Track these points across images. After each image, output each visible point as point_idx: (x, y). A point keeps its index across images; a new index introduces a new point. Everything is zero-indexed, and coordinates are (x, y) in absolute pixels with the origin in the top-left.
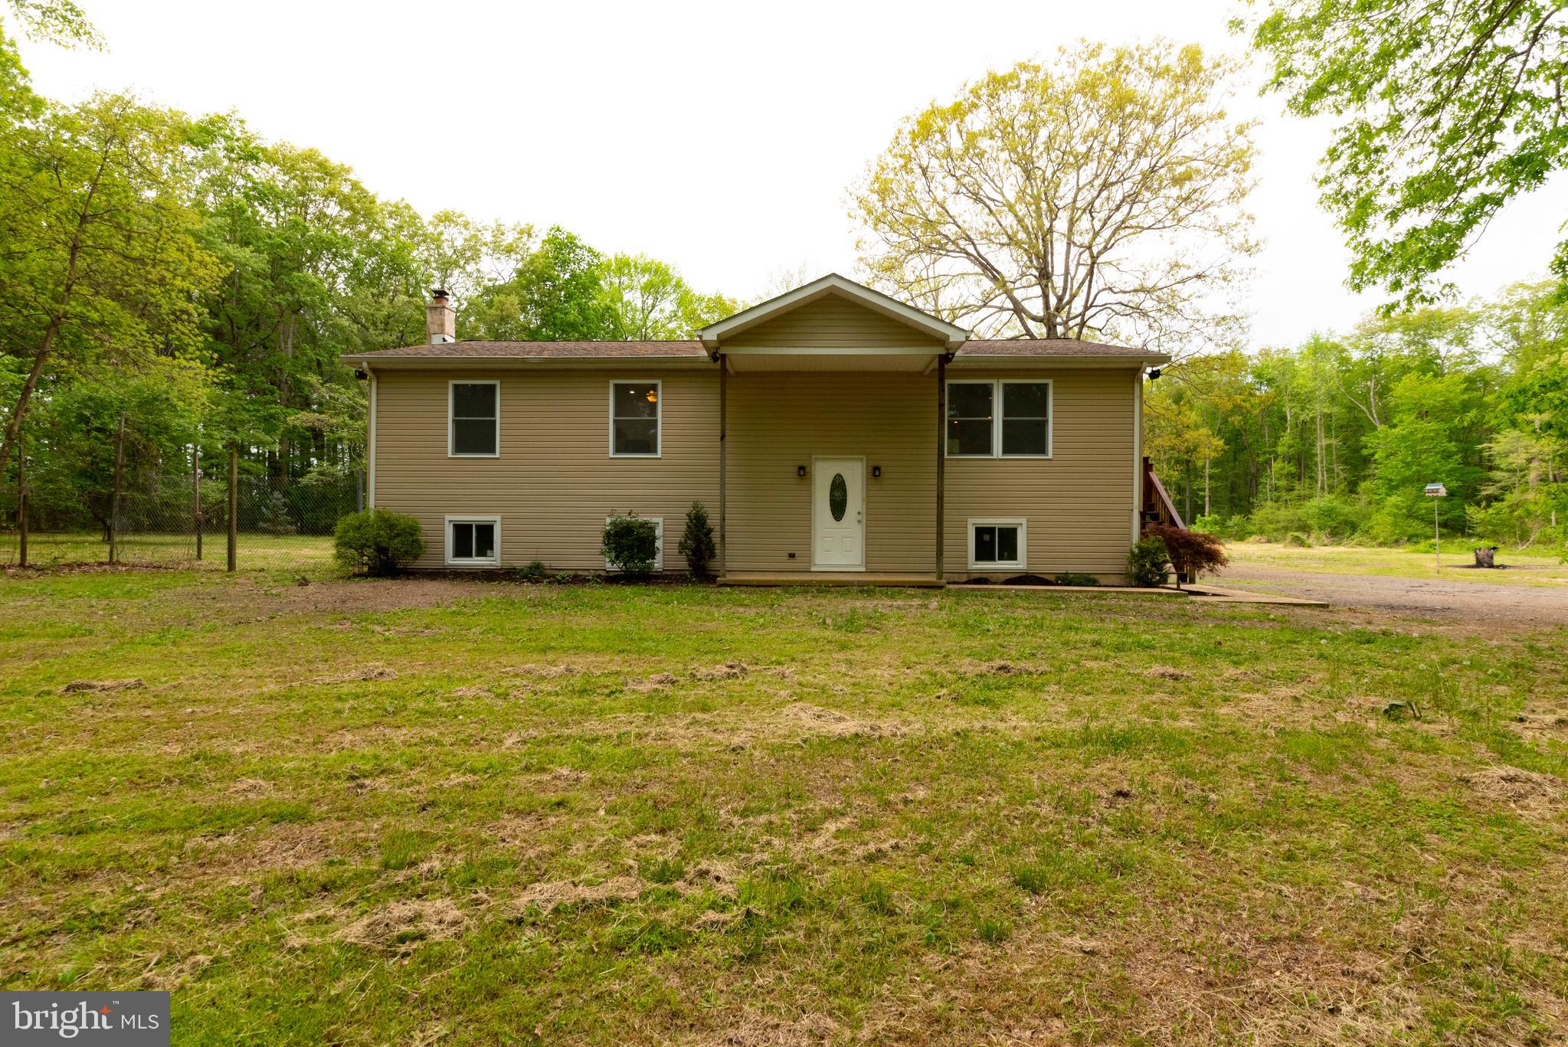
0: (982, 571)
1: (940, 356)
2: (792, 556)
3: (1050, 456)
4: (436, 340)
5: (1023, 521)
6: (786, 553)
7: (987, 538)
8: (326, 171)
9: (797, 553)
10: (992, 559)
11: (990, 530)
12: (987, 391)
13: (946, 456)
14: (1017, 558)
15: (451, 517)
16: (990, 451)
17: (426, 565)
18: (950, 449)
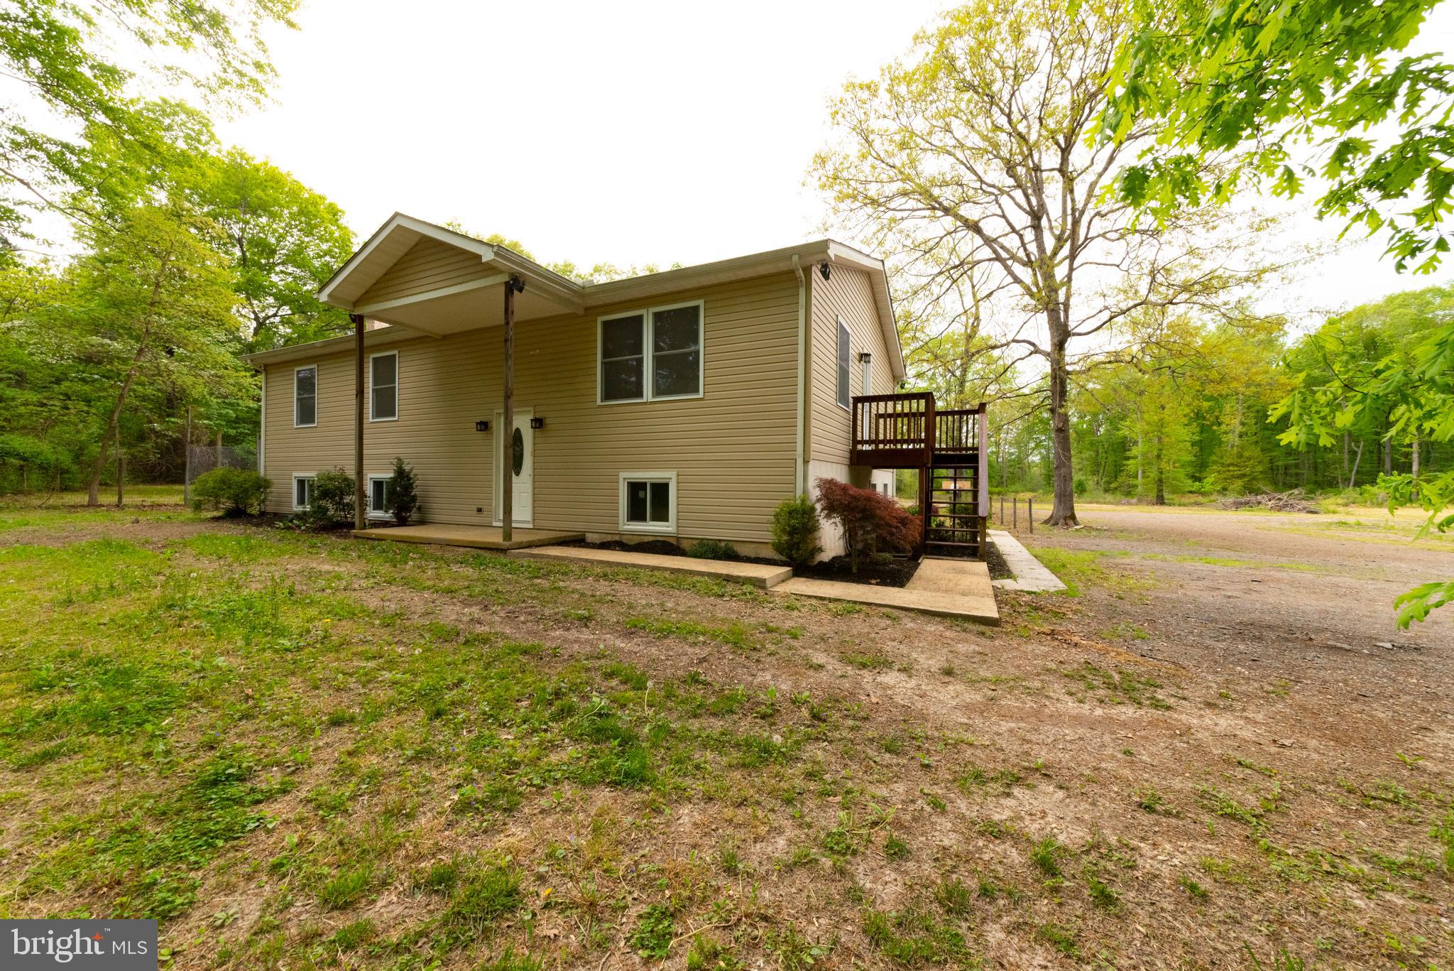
0: (633, 534)
1: (507, 283)
2: (480, 510)
3: (701, 394)
5: (674, 474)
6: (475, 508)
7: (641, 494)
9: (485, 508)
10: (644, 519)
11: (644, 486)
12: (639, 319)
13: (599, 402)
14: (667, 520)
15: (295, 474)
16: (639, 394)
17: (284, 510)
18: (608, 395)
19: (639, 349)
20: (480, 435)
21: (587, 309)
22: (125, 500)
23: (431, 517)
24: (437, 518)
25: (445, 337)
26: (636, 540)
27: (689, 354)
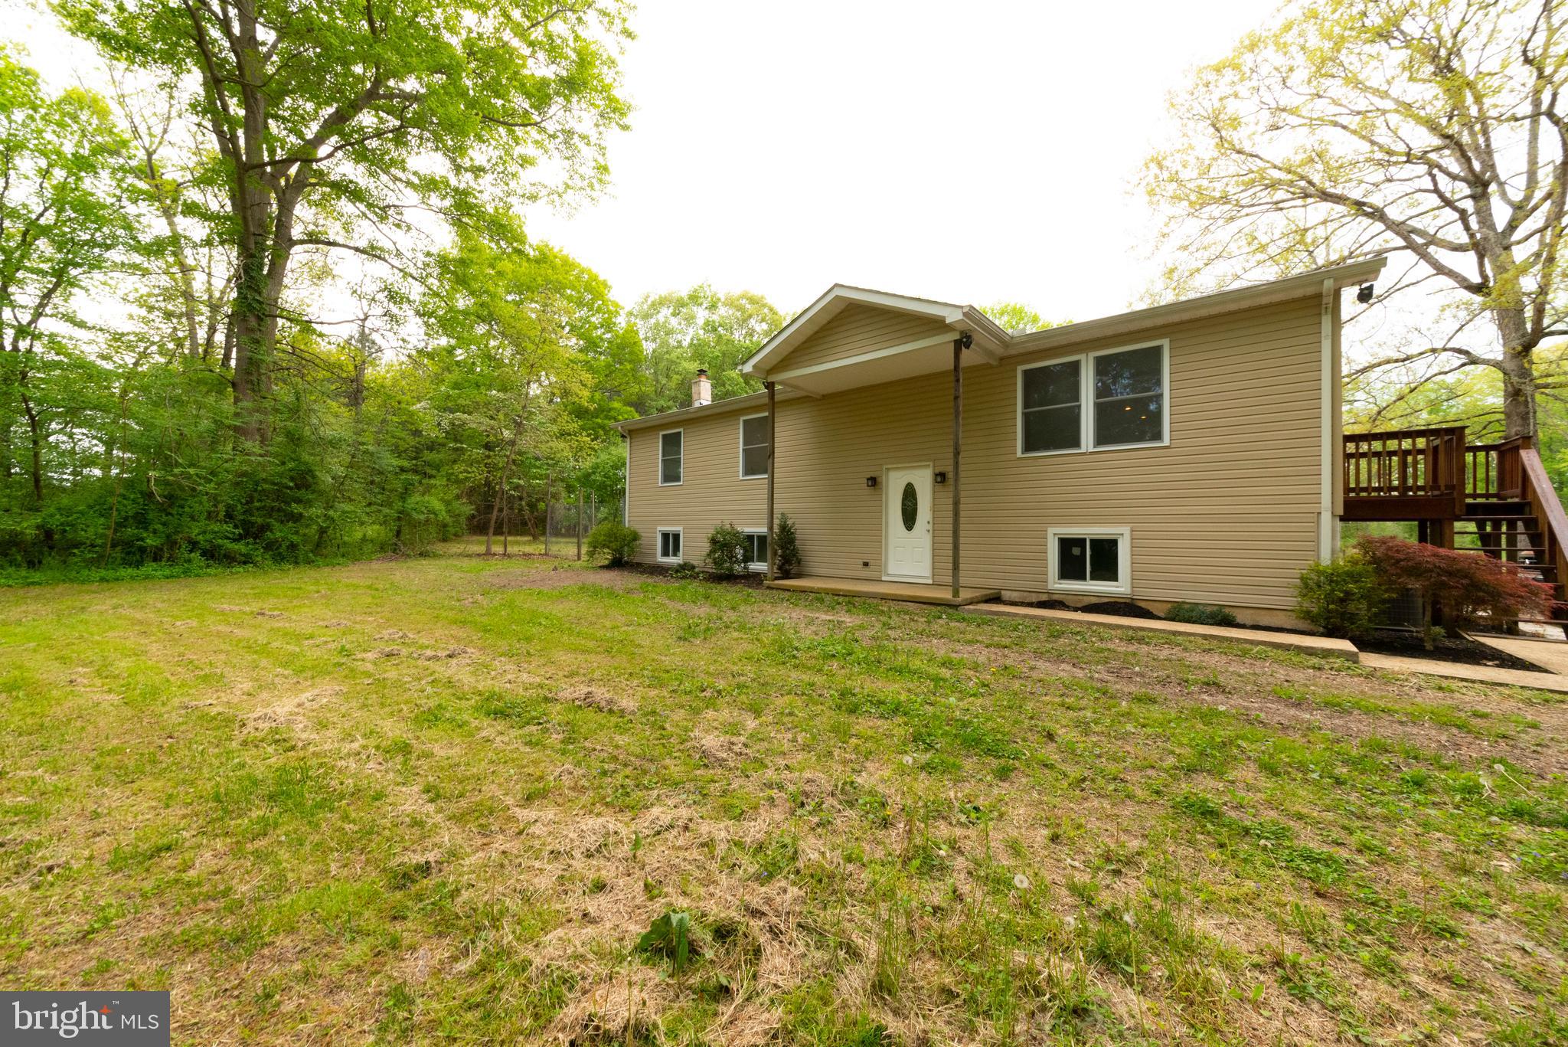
0: (1067, 593)
1: (956, 341)
2: (866, 564)
3: (1166, 441)
4: (697, 405)
5: (1125, 530)
6: (861, 562)
7: (1076, 551)
8: (752, 301)
9: (871, 562)
10: (1083, 577)
11: (1080, 542)
12: (1075, 367)
13: (1019, 454)
14: (1116, 579)
15: (660, 528)
16: (1076, 443)
17: (648, 560)
18: (1028, 447)
19: (1076, 397)
20: (870, 490)
21: (1002, 359)
22: (510, 549)
23: (808, 570)
24: (815, 571)
25: (824, 396)
26: (1087, 601)
27: (1150, 399)
